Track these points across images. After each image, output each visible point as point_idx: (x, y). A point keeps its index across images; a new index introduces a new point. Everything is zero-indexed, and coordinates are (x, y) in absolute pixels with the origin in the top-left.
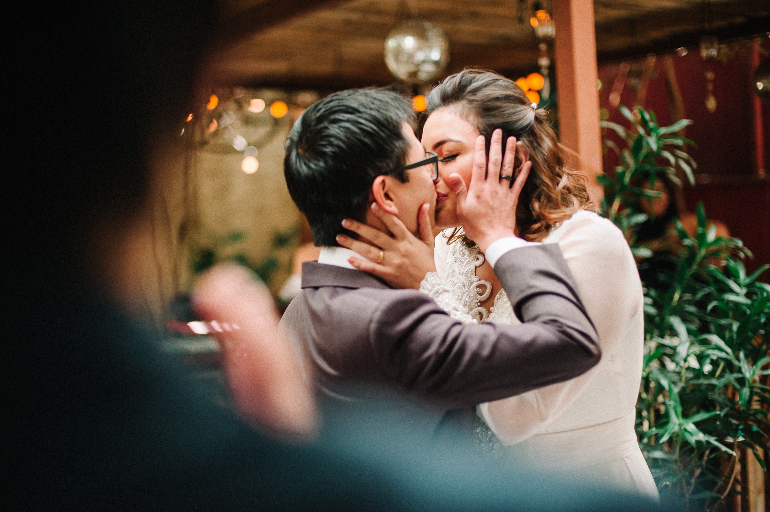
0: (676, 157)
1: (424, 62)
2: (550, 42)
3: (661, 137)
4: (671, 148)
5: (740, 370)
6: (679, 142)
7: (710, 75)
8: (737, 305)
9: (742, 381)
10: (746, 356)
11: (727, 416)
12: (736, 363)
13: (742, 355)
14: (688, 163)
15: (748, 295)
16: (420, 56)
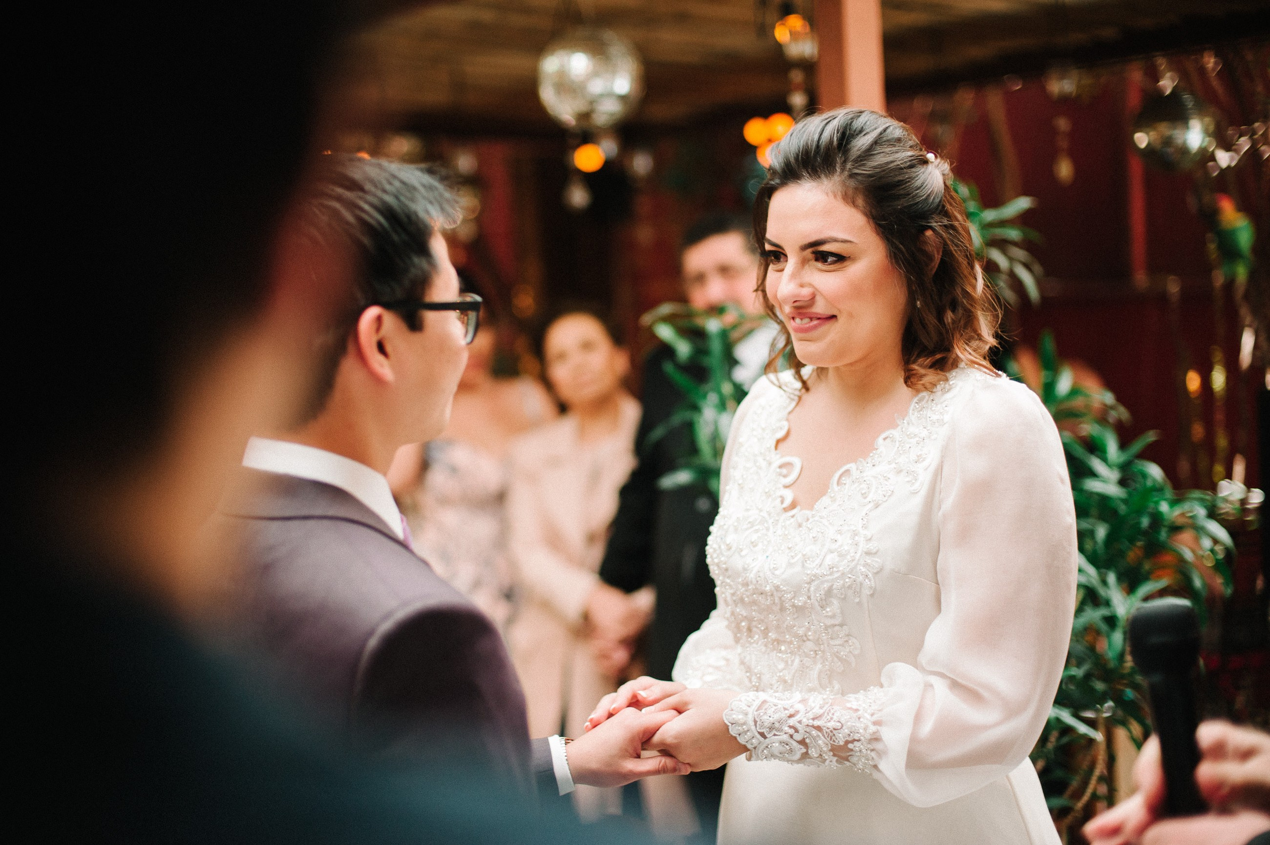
0: (1011, 259)
1: (602, 96)
2: (808, 66)
3: (986, 227)
4: (1002, 244)
5: (1107, 603)
6: (1014, 234)
7: (1063, 124)
8: (1104, 499)
9: (1111, 621)
10: (1120, 579)
11: (1088, 676)
12: (1102, 591)
13: (1112, 578)
14: (1027, 266)
15: (1122, 483)
16: (596, 87)
